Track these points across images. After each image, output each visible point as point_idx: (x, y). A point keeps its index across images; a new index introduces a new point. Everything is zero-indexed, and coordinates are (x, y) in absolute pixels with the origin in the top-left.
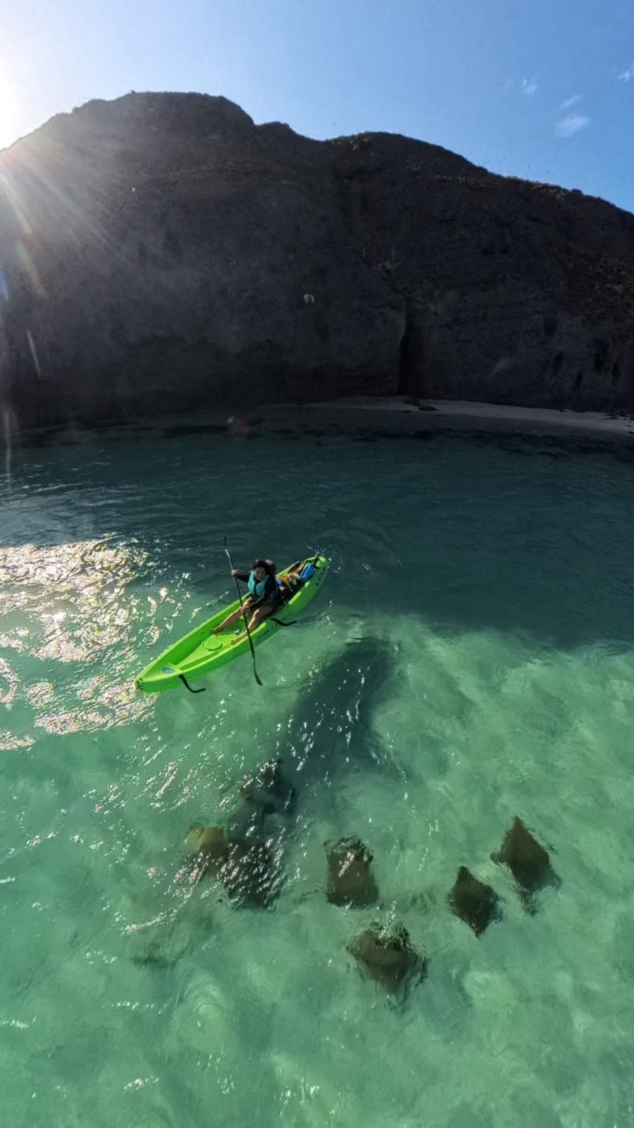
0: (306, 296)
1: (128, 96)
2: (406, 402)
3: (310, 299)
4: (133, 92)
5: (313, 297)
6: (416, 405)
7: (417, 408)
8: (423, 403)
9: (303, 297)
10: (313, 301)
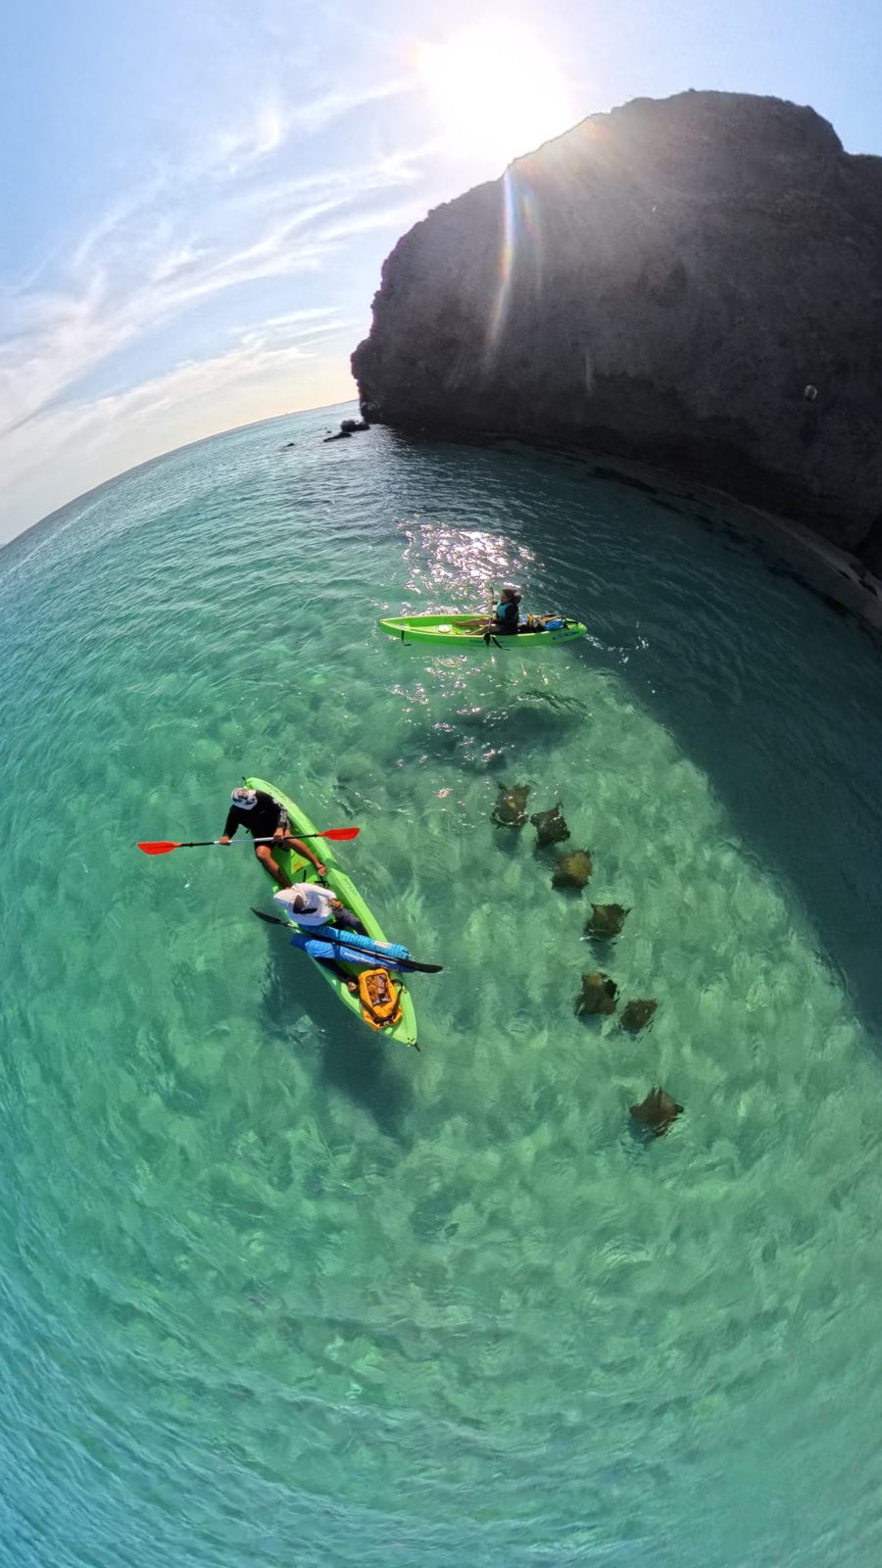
0: (809, 387)
1: (684, 95)
2: (852, 566)
3: (812, 392)
4: (692, 91)
5: (816, 392)
6: (859, 575)
7: (858, 578)
8: (870, 579)
9: (805, 387)
10: (814, 396)
